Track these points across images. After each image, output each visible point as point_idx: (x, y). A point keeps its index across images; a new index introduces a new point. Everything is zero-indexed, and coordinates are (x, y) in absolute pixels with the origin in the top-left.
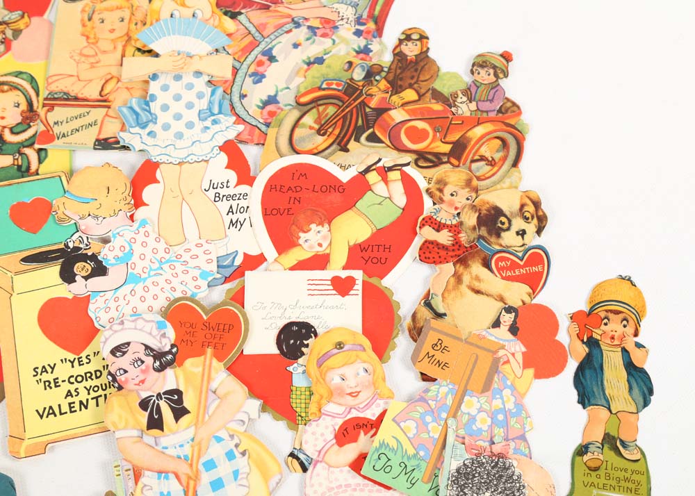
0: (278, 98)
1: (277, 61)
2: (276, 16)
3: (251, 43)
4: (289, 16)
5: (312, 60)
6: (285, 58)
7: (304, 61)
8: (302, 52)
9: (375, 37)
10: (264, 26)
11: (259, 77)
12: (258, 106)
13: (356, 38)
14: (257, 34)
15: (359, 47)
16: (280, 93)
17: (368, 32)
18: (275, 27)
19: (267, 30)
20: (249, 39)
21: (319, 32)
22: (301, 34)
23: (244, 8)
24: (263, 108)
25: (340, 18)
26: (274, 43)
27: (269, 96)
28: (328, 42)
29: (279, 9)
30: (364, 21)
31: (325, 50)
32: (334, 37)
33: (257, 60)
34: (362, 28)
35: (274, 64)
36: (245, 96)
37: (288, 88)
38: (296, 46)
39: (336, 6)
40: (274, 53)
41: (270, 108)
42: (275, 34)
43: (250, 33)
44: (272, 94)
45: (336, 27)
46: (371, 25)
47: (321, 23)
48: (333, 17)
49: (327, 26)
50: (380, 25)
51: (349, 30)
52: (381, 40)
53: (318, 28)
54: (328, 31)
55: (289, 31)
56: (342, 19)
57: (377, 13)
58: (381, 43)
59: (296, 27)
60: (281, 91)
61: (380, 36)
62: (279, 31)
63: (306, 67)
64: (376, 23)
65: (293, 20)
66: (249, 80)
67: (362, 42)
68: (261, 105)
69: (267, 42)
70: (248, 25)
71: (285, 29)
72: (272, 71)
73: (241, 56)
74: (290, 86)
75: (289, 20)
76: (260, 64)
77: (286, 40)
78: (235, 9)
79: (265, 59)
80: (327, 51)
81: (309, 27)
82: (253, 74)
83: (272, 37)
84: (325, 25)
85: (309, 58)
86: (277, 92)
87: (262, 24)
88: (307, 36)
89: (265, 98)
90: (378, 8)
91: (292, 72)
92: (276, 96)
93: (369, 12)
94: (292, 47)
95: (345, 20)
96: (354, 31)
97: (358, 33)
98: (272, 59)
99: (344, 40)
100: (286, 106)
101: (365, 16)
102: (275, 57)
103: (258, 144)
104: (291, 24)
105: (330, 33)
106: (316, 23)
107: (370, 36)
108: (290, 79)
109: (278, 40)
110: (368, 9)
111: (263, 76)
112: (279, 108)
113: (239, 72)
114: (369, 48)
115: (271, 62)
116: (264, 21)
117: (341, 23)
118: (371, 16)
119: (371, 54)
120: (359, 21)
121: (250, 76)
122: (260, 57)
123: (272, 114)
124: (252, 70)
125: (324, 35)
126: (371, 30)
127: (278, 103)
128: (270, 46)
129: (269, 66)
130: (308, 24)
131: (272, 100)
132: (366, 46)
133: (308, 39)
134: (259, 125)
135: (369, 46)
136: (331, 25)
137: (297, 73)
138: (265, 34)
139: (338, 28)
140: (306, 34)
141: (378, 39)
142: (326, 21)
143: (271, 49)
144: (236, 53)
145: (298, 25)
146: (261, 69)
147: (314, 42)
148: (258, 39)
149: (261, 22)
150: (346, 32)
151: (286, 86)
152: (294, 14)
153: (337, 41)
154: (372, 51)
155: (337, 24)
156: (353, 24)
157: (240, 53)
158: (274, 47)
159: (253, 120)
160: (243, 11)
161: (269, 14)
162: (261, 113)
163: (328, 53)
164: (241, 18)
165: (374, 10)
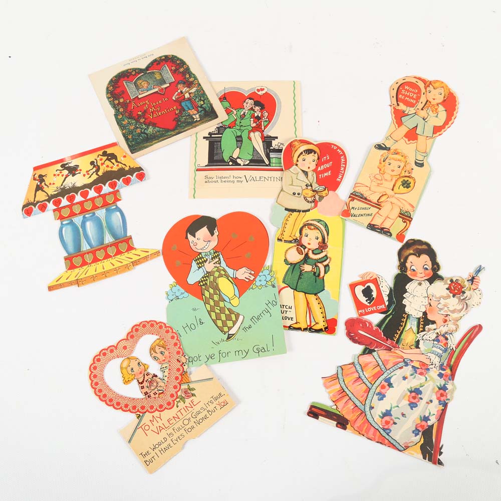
0: (391, 412)
1: (393, 387)
2: (394, 356)
3: (379, 372)
4: (402, 357)
5: (413, 389)
6: (398, 385)
7: (408, 389)
8: (408, 383)
9: (450, 380)
10: (387, 361)
11: (382, 396)
12: (380, 416)
13: (439, 378)
14: (383, 367)
15: (441, 385)
16: (393, 409)
17: (446, 376)
18: (394, 363)
19: (389, 365)
20: (378, 369)
21: (419, 371)
22: (408, 370)
23: (376, 347)
24: (382, 418)
25: (431, 364)
26: (392, 374)
27: (387, 410)
28: (423, 378)
29: (396, 351)
30: (445, 368)
31: (421, 384)
32: (426, 376)
33: (382, 384)
34: (443, 372)
35: (391, 389)
36: (373, 408)
37: (398, 406)
38: (405, 378)
39: (429, 354)
40: (392, 381)
41: (387, 418)
42: (393, 368)
43: (379, 365)
44: (389, 409)
45: (428, 369)
46: (448, 371)
47: (420, 365)
48: (427, 362)
49: (423, 368)
50: (454, 371)
51: (435, 372)
52: (453, 383)
53: (418, 368)
54: (423, 371)
55: (401, 368)
56: (432, 364)
57: (452, 363)
58: (453, 384)
59: (406, 366)
60: (394, 408)
61: (453, 380)
62: (395, 366)
63: (409, 393)
64: (451, 370)
65: (404, 360)
66: (376, 397)
67: (442, 382)
68: (382, 415)
69: (388, 373)
70: (378, 359)
71: (400, 365)
72: (390, 393)
73: (373, 380)
74: (399, 406)
75: (402, 360)
76: (383, 387)
77: (399, 373)
78: (372, 347)
79: (386, 384)
80: (422, 385)
81: (413, 367)
82: (379, 394)
83: (391, 370)
84: (422, 367)
85: (411, 388)
86: (391, 408)
87: (386, 360)
88: (412, 373)
89: (384, 411)
90: (453, 360)
91: (401, 396)
92: (390, 410)
93: (448, 362)
94: (402, 378)
95: (434, 365)
96: (438, 373)
97: (440, 375)
98: (390, 385)
99: (432, 379)
100: (396, 418)
101: (445, 365)
102: (392, 384)
103: (377, 442)
104: (402, 363)
105: (425, 373)
106: (417, 365)
107: (447, 379)
108: (399, 401)
109: (394, 373)
110: (447, 360)
111: (384, 396)
112: (392, 419)
113: (371, 391)
114: (446, 387)
115: (390, 387)
116: (387, 359)
117: (431, 366)
118: (448, 365)
119: (447, 391)
120: (442, 367)
121: (377, 395)
122: (384, 383)
123: (387, 423)
124: (378, 391)
125: (421, 374)
126: (448, 374)
127: (392, 416)
128: (389, 376)
129: (388, 389)
130: (412, 364)
131: (387, 413)
132: (444, 385)
133: (412, 375)
134: (380, 429)
135: (446, 386)
136: (425, 367)
137: (404, 397)
138: (388, 368)
139: (429, 370)
140: (411, 371)
141: (451, 381)
142: (423, 364)
143: (390, 378)
144: (370, 377)
145: (407, 365)
146: (383, 391)
147: (415, 377)
148: (383, 370)
149: (385, 358)
150: (434, 373)
151: (396, 405)
152: (405, 356)
153: (428, 379)
154: (447, 389)
155: (429, 367)
156: (438, 368)
157: (372, 378)
158: (392, 376)
159: (376, 425)
160: (376, 349)
161: (391, 354)
162: (381, 422)
163: (422, 386)
164: (375, 354)
165: (451, 361)
